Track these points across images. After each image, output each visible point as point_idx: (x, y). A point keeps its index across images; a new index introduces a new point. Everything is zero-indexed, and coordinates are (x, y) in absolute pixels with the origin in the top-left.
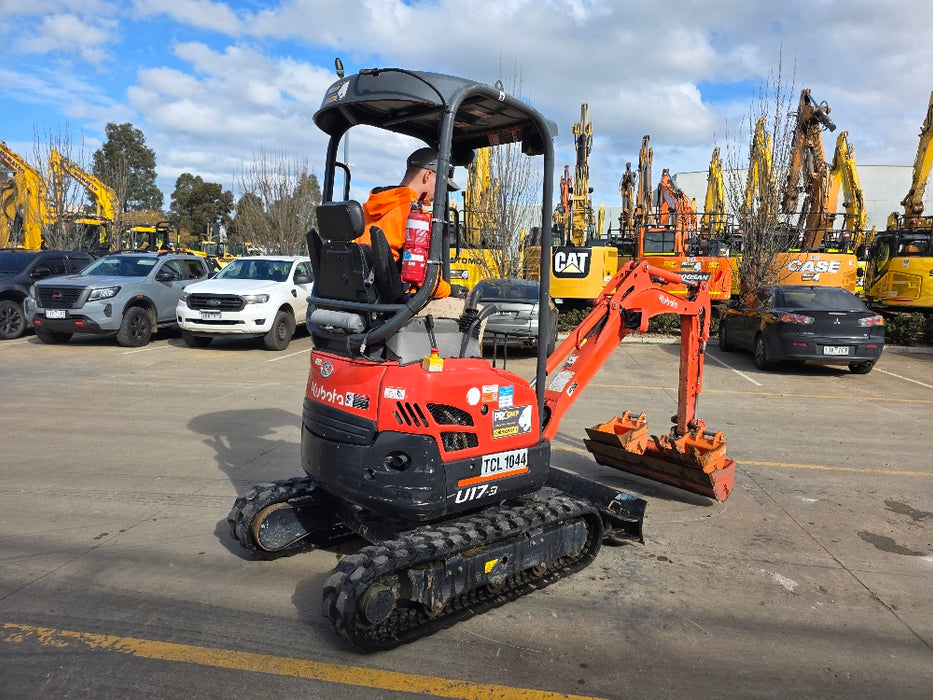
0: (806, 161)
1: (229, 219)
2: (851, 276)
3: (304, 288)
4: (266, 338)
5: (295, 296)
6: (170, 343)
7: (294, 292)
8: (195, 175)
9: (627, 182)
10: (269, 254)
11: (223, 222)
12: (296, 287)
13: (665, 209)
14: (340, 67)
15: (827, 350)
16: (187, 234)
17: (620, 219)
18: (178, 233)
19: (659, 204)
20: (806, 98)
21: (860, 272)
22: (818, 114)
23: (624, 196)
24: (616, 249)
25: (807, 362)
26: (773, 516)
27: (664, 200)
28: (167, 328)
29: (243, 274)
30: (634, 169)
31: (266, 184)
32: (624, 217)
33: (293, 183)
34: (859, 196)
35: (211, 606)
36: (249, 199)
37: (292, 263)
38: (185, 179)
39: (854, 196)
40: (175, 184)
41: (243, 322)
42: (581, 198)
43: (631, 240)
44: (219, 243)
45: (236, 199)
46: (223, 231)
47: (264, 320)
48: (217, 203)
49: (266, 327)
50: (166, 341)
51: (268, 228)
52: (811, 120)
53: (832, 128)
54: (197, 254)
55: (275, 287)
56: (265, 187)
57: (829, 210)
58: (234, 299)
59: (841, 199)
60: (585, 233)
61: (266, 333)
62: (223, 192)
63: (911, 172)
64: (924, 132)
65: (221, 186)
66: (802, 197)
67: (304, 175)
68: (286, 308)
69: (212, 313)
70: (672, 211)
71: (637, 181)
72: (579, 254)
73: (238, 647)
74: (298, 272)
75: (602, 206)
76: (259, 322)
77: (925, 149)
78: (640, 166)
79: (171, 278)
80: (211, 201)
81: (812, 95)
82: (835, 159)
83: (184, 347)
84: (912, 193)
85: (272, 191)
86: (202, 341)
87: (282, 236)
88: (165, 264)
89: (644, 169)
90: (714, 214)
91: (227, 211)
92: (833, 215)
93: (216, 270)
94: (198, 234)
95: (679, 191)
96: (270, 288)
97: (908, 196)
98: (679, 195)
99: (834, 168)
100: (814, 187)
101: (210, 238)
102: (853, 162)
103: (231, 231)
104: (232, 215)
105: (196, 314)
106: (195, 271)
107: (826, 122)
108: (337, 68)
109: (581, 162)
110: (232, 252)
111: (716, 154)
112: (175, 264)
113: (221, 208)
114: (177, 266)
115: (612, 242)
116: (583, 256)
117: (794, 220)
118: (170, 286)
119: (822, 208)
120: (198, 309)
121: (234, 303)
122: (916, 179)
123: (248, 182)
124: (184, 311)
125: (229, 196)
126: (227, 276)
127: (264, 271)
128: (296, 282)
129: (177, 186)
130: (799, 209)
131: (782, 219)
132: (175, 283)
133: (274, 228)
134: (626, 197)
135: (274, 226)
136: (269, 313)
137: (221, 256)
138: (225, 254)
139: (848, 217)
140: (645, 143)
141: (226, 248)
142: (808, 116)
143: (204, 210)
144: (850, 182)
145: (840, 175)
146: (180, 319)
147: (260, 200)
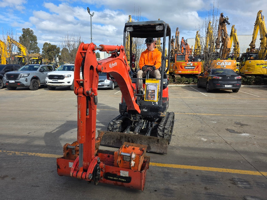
0: (222, 34)
1: (59, 55)
2: (235, 66)
4: (71, 87)
6: (44, 89)
8: (49, 43)
9: (172, 41)
11: (57, 56)
13: (183, 48)
15: (226, 86)
16: (47, 60)
18: (45, 59)
21: (237, 65)
22: (225, 20)
25: (220, 89)
27: (182, 46)
28: (42, 85)
29: (64, 69)
31: (69, 44)
32: (172, 51)
34: (238, 44)
36: (65, 50)
38: (46, 44)
39: (236, 44)
40: (43, 45)
41: (64, 83)
42: (158, 46)
43: (173, 58)
44: (56, 62)
45: (61, 50)
46: (57, 59)
49: (71, 84)
52: (223, 22)
53: (229, 24)
54: (50, 65)
55: (73, 73)
57: (228, 47)
59: (233, 44)
62: (57, 47)
63: (252, 36)
64: (255, 25)
66: (221, 44)
67: (80, 42)
69: (55, 80)
70: (185, 49)
71: (175, 41)
76: (69, 82)
77: (256, 30)
79: (44, 71)
80: (54, 50)
81: (223, 15)
82: (231, 33)
83: (48, 90)
84: (252, 42)
85: (71, 47)
86: (53, 88)
88: (42, 67)
89: (177, 37)
90: (197, 50)
91: (58, 53)
92: (229, 49)
93: (56, 69)
94: (50, 60)
96: (71, 73)
98: (187, 44)
99: (231, 36)
100: (224, 41)
101: (54, 61)
102: (236, 34)
103: (60, 59)
104: (60, 54)
105: (51, 81)
106: (50, 69)
107: (227, 22)
108: (88, 10)
111: (197, 33)
113: (56, 52)
114: (45, 68)
117: (218, 51)
118: (43, 73)
119: (226, 47)
120: (51, 79)
121: (61, 77)
122: (253, 38)
123: (64, 44)
124: (48, 80)
125: (59, 49)
126: (58, 70)
129: (44, 46)
130: (220, 48)
131: (215, 50)
134: (172, 46)
135: (72, 56)
136: (71, 80)
137: (57, 66)
138: (59, 65)
139: (235, 49)
140: (177, 30)
141: (58, 64)
142: (222, 21)
143: (52, 53)
144: (235, 39)
145: (232, 38)
146: (47, 82)
147: (68, 49)
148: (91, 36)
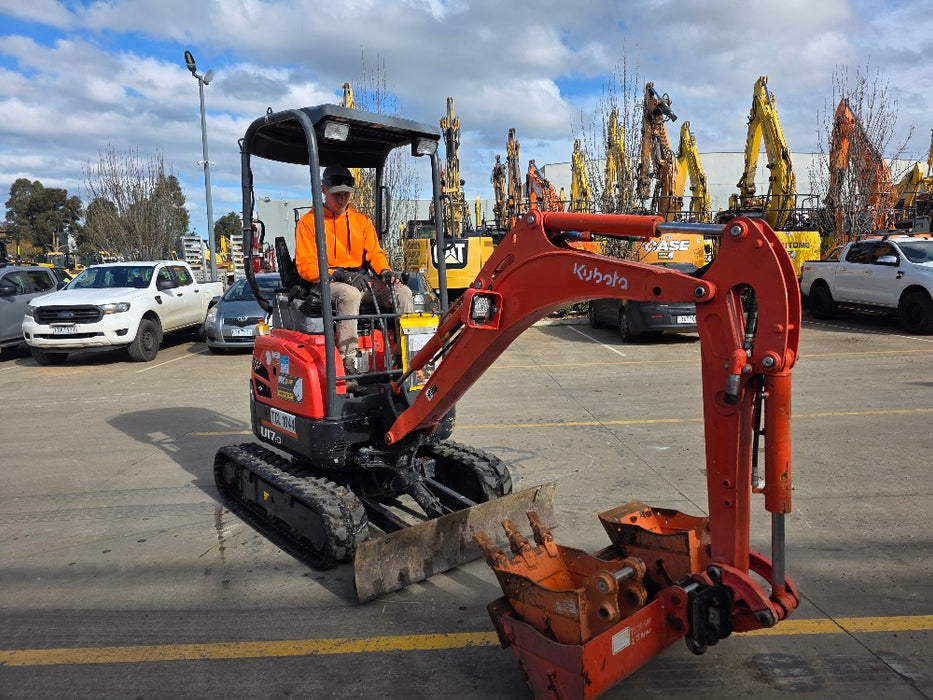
0: (654, 149)
1: (78, 227)
2: (700, 253)
3: (170, 294)
4: (131, 350)
5: (160, 302)
6: (17, 363)
7: (158, 298)
8: (32, 180)
9: (498, 174)
10: (127, 260)
11: (71, 231)
12: (160, 293)
13: (534, 198)
14: (190, 61)
15: (680, 320)
16: (29, 245)
17: (494, 211)
18: (18, 245)
19: (528, 195)
20: (650, 92)
21: (707, 248)
22: (661, 105)
23: (496, 188)
24: (490, 239)
25: (665, 332)
26: (632, 464)
27: (533, 190)
28: (9, 348)
29: (99, 283)
30: (503, 161)
31: (117, 186)
32: (498, 208)
33: (148, 186)
34: (702, 181)
35: (87, 611)
36: (101, 205)
37: (153, 268)
38: (21, 184)
39: (699, 181)
40: (9, 191)
41: (102, 334)
42: (454, 189)
43: (506, 230)
44: (68, 254)
45: (85, 205)
46: (71, 240)
47: (126, 330)
48: (62, 211)
49: (129, 337)
50: (13, 362)
51: (124, 233)
52: (656, 111)
53: (674, 118)
54: (42, 266)
55: (136, 294)
56: (116, 190)
57: (676, 193)
58: (89, 310)
59: (688, 184)
60: (461, 225)
61: (130, 344)
62: (68, 197)
63: (742, 158)
64: (751, 121)
65: (65, 191)
66: (654, 182)
67: (161, 176)
68: (150, 315)
69: (65, 326)
70: (540, 200)
71: (506, 171)
72: (457, 245)
73: (118, 644)
74: (160, 278)
75: (478, 198)
76: (120, 332)
77: (752, 137)
78: (508, 158)
79: (14, 292)
80: (55, 208)
81: (655, 88)
82: (681, 148)
83: (36, 365)
84: (745, 175)
85: (126, 195)
86: (56, 358)
87: (140, 241)
88: (4, 278)
89: (512, 161)
90: (579, 202)
91: (75, 218)
92: (680, 199)
93: (66, 280)
94: (41, 245)
95: (545, 181)
96: (130, 296)
97: (742, 178)
98: (545, 184)
99: (680, 156)
100: (663, 173)
101: (57, 248)
102: (694, 149)
103: (80, 240)
104: (81, 222)
105: (46, 329)
106: (41, 284)
107: (667, 112)
108: (187, 61)
109: (450, 154)
110: (84, 262)
111: (577, 146)
112: (18, 277)
113: (67, 216)
114: (18, 279)
115: (487, 232)
116: (460, 246)
117: (648, 205)
118: (12, 301)
119: (671, 194)
120: (48, 323)
121: (91, 314)
122: (747, 162)
123: (96, 185)
124: (32, 326)
125: (76, 201)
126: (78, 286)
127: (121, 279)
128: (160, 287)
129: (12, 194)
130: (652, 194)
131: (637, 203)
132: (18, 298)
133: (130, 232)
134: (498, 190)
135: (130, 230)
136: (132, 322)
137: (72, 267)
138: (77, 265)
139: (694, 199)
140: (511, 135)
141: (76, 259)
142: (653, 108)
143: (48, 218)
144: (694, 167)
145: (685, 162)
146: (28, 335)
147: (112, 204)
148: (205, 158)
